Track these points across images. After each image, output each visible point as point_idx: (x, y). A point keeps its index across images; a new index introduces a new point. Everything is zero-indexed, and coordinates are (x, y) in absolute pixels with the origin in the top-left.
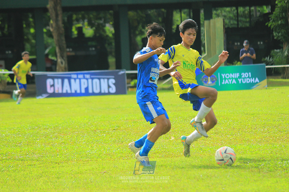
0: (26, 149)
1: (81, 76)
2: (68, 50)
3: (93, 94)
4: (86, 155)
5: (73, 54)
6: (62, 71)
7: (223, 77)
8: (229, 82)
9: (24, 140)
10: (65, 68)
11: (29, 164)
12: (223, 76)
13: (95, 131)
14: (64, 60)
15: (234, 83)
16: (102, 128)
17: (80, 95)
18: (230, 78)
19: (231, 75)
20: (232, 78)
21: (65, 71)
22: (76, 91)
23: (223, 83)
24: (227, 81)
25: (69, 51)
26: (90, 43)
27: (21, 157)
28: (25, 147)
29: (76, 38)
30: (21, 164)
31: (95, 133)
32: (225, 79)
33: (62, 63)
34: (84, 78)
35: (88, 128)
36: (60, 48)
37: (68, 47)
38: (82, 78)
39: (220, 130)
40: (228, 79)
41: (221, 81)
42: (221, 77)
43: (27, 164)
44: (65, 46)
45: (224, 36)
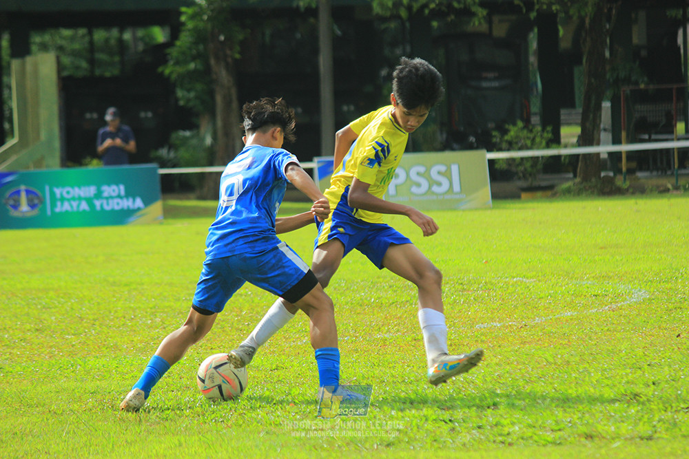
7: (58, 196)
8: (71, 206)
12: (57, 191)
15: (84, 211)
18: (74, 199)
19: (77, 190)
20: (80, 199)
23: (58, 210)
24: (66, 206)
32: (62, 199)
39: (49, 321)
40: (68, 200)
41: (53, 205)
42: (52, 194)
45: (60, 96)
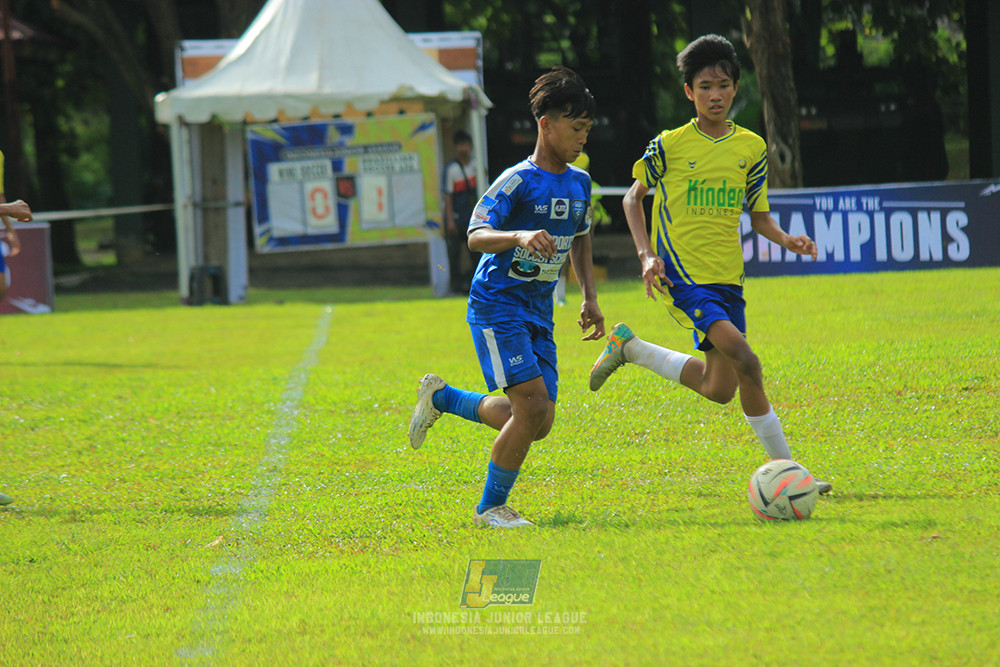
0: (663, 453)
1: (848, 203)
2: (804, 111)
3: (892, 265)
4: (870, 475)
5: (821, 125)
6: (784, 185)
9: (652, 424)
10: (794, 176)
11: (674, 506)
13: (899, 393)
14: (790, 147)
16: (925, 383)
17: (847, 267)
21: (795, 186)
22: (830, 256)
25: (809, 116)
26: (878, 88)
27: (644, 482)
28: (658, 446)
29: (830, 69)
30: (644, 506)
31: (898, 401)
33: (782, 158)
34: (859, 208)
35: (873, 385)
36: (776, 107)
37: (803, 101)
38: (851, 211)
43: (665, 507)
44: (793, 98)
